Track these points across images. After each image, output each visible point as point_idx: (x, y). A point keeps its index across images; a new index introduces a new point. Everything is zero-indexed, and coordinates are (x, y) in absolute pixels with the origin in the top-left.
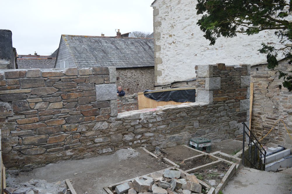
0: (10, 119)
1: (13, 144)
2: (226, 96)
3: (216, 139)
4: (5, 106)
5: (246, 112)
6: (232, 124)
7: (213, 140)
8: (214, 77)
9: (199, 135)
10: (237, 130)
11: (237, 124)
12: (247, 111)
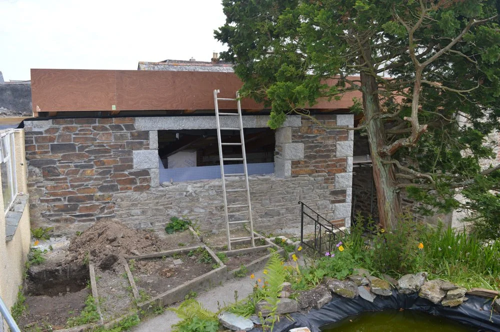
0: (39, 184)
1: (42, 211)
2: (313, 168)
3: (295, 223)
4: (34, 172)
5: (346, 190)
6: (322, 205)
7: (292, 223)
8: (293, 142)
9: (270, 215)
10: (330, 213)
11: (331, 206)
12: (347, 188)
